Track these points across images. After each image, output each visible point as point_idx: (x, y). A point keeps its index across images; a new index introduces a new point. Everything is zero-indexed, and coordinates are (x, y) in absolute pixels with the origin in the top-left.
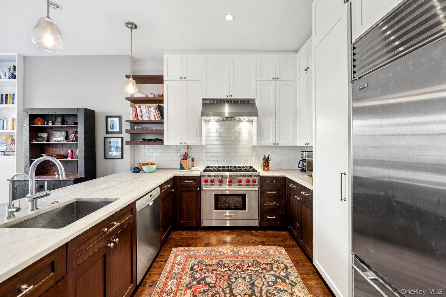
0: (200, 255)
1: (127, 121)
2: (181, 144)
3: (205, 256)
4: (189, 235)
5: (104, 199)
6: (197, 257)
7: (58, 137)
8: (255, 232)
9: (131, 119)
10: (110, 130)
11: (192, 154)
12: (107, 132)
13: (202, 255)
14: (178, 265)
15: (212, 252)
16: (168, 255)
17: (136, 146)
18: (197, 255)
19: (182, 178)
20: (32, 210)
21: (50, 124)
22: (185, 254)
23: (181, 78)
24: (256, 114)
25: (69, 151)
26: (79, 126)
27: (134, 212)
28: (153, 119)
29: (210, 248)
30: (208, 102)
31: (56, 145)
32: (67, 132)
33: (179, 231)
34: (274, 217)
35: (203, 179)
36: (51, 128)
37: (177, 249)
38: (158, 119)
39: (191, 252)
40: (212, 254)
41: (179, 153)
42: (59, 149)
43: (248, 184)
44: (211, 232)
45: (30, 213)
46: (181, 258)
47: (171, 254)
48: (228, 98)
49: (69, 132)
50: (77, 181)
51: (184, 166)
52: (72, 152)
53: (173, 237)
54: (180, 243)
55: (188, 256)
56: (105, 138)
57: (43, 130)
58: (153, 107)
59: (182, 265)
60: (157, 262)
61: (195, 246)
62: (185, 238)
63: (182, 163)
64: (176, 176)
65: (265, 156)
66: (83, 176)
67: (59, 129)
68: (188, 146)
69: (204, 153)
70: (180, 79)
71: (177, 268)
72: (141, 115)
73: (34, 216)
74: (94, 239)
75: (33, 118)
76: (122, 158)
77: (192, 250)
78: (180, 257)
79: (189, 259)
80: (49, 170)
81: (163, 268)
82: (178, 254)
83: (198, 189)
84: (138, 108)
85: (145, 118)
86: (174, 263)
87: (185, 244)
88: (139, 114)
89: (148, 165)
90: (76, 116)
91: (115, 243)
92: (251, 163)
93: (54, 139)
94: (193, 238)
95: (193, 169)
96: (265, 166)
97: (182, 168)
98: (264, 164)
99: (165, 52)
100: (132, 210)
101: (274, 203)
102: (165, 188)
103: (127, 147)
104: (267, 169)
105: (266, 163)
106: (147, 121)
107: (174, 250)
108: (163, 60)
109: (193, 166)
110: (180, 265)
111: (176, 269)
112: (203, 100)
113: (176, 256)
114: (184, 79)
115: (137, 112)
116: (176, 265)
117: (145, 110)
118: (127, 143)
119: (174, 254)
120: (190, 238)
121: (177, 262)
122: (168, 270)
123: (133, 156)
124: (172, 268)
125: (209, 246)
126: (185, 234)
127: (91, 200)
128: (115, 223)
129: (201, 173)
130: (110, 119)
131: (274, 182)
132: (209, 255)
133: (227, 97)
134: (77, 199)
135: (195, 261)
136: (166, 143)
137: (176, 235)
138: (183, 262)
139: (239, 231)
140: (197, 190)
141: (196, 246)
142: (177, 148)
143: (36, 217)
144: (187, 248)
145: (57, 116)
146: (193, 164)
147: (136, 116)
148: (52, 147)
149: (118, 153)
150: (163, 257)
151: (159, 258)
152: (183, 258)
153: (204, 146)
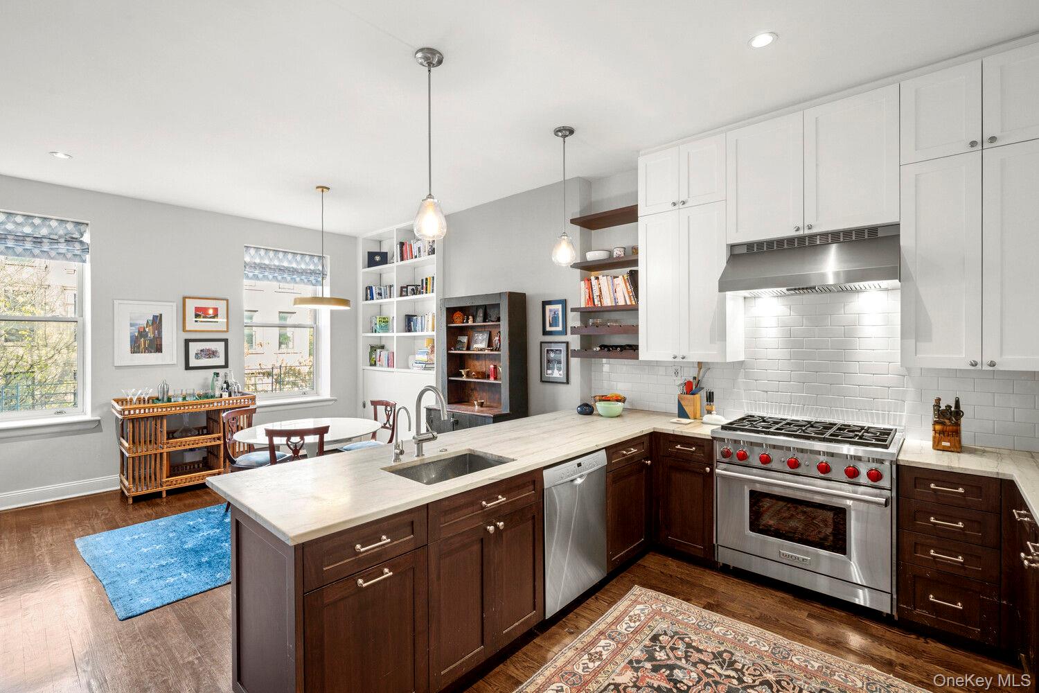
0: (686, 621)
1: (573, 310)
2: (675, 358)
3: (697, 629)
4: (682, 573)
5: (499, 457)
6: (678, 622)
7: (480, 343)
8: (876, 628)
9: (583, 305)
10: (548, 329)
11: (710, 383)
12: (545, 333)
13: (692, 622)
14: (630, 621)
15: (717, 626)
16: (621, 596)
17: (593, 360)
18: (680, 618)
19: (671, 439)
20: (418, 456)
21: (470, 323)
22: (654, 607)
23: (674, 204)
24: (894, 272)
25: (492, 366)
26: (502, 323)
27: (538, 487)
28: (621, 302)
29: (716, 617)
30: (744, 250)
31: (477, 357)
32: (490, 332)
33: (664, 558)
34: (959, 606)
35: (718, 448)
36: (472, 328)
37: (644, 590)
38: (631, 301)
39: (668, 608)
40: (716, 630)
41: (679, 378)
42: (480, 362)
43: (875, 484)
44: (739, 583)
45: (416, 459)
46: (643, 610)
47: (627, 596)
48: (801, 233)
49: (493, 333)
50: (498, 419)
51: (688, 410)
52: (495, 368)
53: (645, 564)
54: (654, 582)
55: (658, 612)
56: (541, 343)
57: (463, 331)
58: (621, 277)
59: (637, 623)
60: (596, 598)
61: (683, 600)
62: (671, 576)
63: (682, 403)
64: (658, 431)
65: (939, 400)
66: (507, 411)
67: (481, 329)
68: (700, 364)
69: (741, 380)
70: (672, 208)
71: (626, 623)
72: (600, 296)
73: (419, 463)
74: (466, 511)
75: (451, 312)
76: (568, 382)
77: (673, 604)
78: (641, 606)
79: (657, 617)
80: (471, 396)
81: (603, 614)
82: (640, 599)
83: (708, 469)
84: (594, 282)
85: (608, 302)
86: (625, 612)
87: (664, 587)
88: (596, 293)
89: (609, 400)
90: (498, 306)
91: (496, 527)
92: (895, 420)
93: (475, 346)
94: (688, 582)
95: (706, 418)
96: (942, 432)
97: (682, 413)
98: (938, 427)
99: (641, 153)
100: (534, 482)
101: (960, 559)
102: (624, 455)
103: (575, 362)
104: (948, 444)
105: (943, 424)
106: (612, 308)
107: (637, 589)
108: (636, 169)
109: (709, 412)
110: (635, 622)
111: (625, 626)
112: (732, 247)
113: (635, 602)
114: (681, 206)
115: (592, 291)
116: (627, 618)
117: (606, 284)
118: (575, 354)
119: (633, 598)
120: (681, 579)
121: (632, 614)
122: (609, 620)
123: (587, 380)
124: (618, 620)
125: (717, 612)
126: (674, 566)
127: (484, 455)
128: (500, 497)
129: (713, 431)
130: (548, 308)
131: (961, 490)
132: (708, 629)
133: (797, 230)
134: (470, 450)
135: (668, 627)
136: (643, 354)
137: (652, 562)
138: (642, 619)
139: (823, 607)
140: (705, 471)
141: (688, 600)
142: (676, 366)
143: (420, 465)
144: (662, 596)
145: (478, 307)
146: (709, 407)
147: (591, 298)
148: (473, 359)
149: (561, 372)
150: (611, 594)
151: (603, 594)
152: (646, 611)
153: (742, 362)
